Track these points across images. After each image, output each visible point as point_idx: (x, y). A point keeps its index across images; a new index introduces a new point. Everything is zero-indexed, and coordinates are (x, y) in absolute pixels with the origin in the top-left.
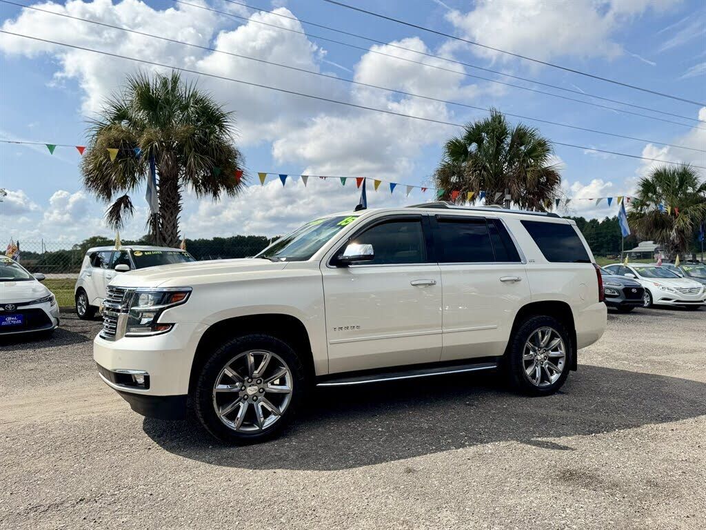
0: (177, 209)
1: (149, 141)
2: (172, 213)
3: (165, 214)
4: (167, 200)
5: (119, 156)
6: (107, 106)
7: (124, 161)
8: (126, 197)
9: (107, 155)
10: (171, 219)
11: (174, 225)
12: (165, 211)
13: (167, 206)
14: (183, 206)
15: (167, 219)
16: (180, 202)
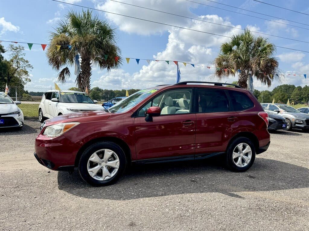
0: (89, 74)
1: (75, 42)
2: (87, 76)
3: (84, 77)
4: (85, 70)
5: (61, 48)
6: (59, 26)
7: (64, 51)
8: (67, 69)
9: (56, 48)
10: (86, 78)
11: (88, 81)
12: (84, 75)
13: (85, 73)
14: (92, 73)
15: (85, 79)
16: (91, 71)
